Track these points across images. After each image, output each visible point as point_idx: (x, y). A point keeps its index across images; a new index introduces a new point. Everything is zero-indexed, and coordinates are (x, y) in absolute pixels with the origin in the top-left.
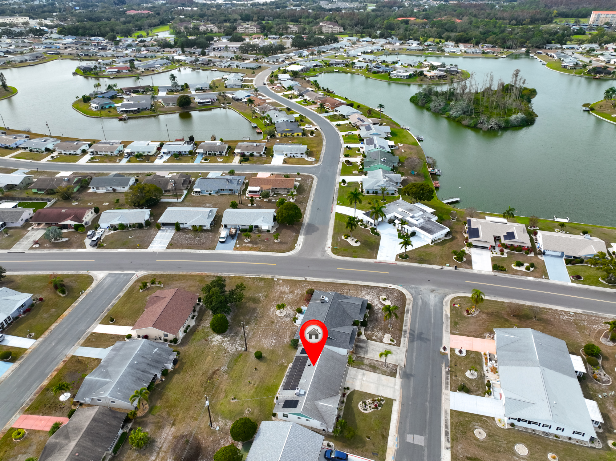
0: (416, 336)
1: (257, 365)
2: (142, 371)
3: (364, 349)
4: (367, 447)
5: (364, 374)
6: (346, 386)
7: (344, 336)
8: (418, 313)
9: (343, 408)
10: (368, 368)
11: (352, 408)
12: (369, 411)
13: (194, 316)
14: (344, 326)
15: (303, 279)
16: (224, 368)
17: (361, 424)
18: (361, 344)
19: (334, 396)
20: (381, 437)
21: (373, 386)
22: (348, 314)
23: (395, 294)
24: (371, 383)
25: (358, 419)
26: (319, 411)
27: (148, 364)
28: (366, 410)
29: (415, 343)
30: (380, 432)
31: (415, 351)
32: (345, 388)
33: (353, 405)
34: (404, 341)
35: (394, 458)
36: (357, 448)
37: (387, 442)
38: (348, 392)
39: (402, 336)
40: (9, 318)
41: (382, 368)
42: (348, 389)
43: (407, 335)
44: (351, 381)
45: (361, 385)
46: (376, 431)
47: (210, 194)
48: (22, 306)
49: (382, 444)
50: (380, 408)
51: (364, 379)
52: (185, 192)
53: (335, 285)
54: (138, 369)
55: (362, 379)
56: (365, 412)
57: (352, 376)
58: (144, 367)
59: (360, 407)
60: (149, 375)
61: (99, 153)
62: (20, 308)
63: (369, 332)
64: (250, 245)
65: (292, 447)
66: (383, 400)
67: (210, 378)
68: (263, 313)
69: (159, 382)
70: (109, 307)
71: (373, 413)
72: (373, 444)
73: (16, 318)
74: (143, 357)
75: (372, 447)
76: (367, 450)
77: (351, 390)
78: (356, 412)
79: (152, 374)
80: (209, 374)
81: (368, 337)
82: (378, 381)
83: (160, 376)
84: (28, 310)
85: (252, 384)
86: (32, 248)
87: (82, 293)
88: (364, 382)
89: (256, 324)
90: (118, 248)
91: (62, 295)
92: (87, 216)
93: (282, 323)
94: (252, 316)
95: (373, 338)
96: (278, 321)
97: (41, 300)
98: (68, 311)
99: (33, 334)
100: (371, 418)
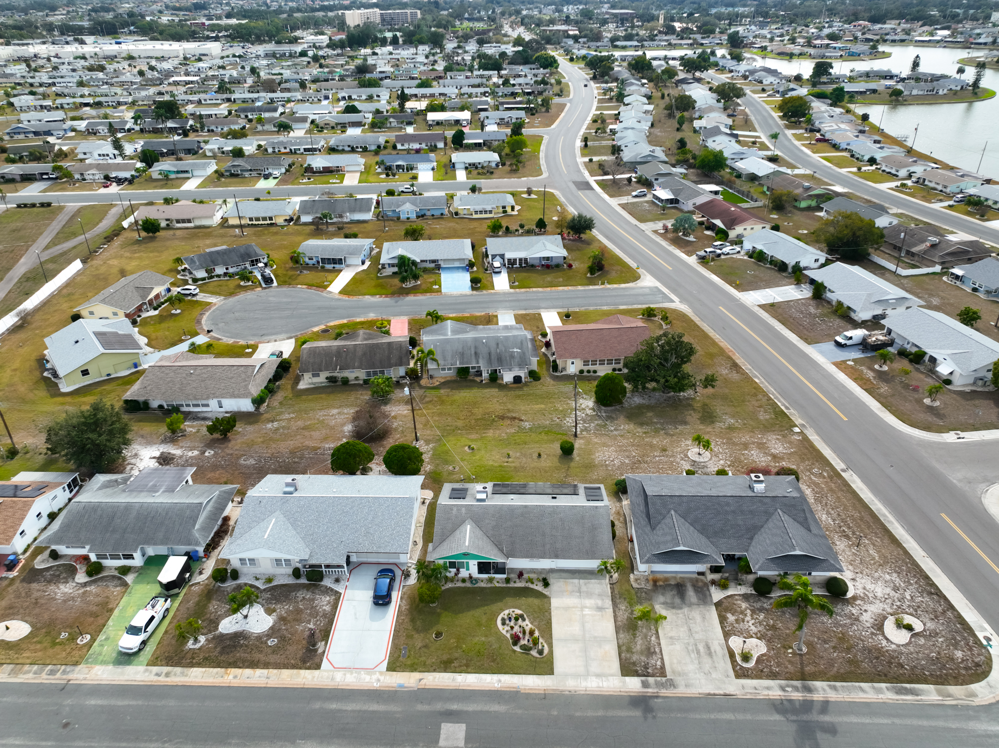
0: (805, 717)
1: (548, 455)
2: (476, 353)
3: (677, 600)
4: (416, 636)
5: (600, 609)
6: (551, 581)
7: (669, 537)
8: (925, 723)
9: (497, 585)
10: (624, 616)
11: (501, 600)
12: (504, 630)
13: (620, 370)
15: (839, 465)
16: (527, 425)
17: (466, 619)
18: (691, 593)
19: (501, 550)
20: (445, 657)
21: (576, 629)
22: (751, 538)
23: (959, 654)
25: (478, 613)
26: (453, 530)
27: (490, 354)
28: (504, 624)
29: (777, 717)
30: (456, 655)
31: (740, 717)
32: (544, 580)
33: (509, 600)
34: (768, 688)
35: (401, 686)
36: (413, 620)
37: (434, 671)
38: (539, 587)
39: (783, 682)
40: (526, 259)
41: (640, 642)
42: (546, 584)
43: (797, 696)
44: (570, 588)
45: (567, 608)
46: (456, 647)
47: (975, 290)
48: (548, 259)
49: (429, 662)
50: (517, 648)
51: (587, 611)
52: (938, 268)
53: (868, 518)
54: (476, 348)
56: (499, 622)
57: (584, 588)
58: (483, 351)
59: (506, 612)
60: (474, 360)
61: (926, 183)
62: (544, 258)
63: (744, 605)
64: (870, 375)
65: (371, 506)
66: (541, 652)
67: (502, 418)
68: (680, 434)
69: (478, 379)
70: (591, 308)
71: (500, 637)
72: (426, 646)
73: (533, 266)
74: (498, 344)
75: (419, 644)
76: (410, 637)
77: (545, 591)
78: (494, 607)
79: (478, 363)
80: (509, 415)
81: (726, 604)
82: (595, 637)
83: (485, 375)
84: (548, 267)
85: (506, 460)
86: (656, 232)
87: (603, 284)
88: (579, 613)
89: (645, 433)
90: (715, 274)
91: (589, 275)
92: (749, 228)
93: (672, 462)
94: (662, 424)
95: (729, 615)
96: (673, 456)
97: (570, 266)
98: (566, 288)
99: (517, 283)
100: (486, 636)
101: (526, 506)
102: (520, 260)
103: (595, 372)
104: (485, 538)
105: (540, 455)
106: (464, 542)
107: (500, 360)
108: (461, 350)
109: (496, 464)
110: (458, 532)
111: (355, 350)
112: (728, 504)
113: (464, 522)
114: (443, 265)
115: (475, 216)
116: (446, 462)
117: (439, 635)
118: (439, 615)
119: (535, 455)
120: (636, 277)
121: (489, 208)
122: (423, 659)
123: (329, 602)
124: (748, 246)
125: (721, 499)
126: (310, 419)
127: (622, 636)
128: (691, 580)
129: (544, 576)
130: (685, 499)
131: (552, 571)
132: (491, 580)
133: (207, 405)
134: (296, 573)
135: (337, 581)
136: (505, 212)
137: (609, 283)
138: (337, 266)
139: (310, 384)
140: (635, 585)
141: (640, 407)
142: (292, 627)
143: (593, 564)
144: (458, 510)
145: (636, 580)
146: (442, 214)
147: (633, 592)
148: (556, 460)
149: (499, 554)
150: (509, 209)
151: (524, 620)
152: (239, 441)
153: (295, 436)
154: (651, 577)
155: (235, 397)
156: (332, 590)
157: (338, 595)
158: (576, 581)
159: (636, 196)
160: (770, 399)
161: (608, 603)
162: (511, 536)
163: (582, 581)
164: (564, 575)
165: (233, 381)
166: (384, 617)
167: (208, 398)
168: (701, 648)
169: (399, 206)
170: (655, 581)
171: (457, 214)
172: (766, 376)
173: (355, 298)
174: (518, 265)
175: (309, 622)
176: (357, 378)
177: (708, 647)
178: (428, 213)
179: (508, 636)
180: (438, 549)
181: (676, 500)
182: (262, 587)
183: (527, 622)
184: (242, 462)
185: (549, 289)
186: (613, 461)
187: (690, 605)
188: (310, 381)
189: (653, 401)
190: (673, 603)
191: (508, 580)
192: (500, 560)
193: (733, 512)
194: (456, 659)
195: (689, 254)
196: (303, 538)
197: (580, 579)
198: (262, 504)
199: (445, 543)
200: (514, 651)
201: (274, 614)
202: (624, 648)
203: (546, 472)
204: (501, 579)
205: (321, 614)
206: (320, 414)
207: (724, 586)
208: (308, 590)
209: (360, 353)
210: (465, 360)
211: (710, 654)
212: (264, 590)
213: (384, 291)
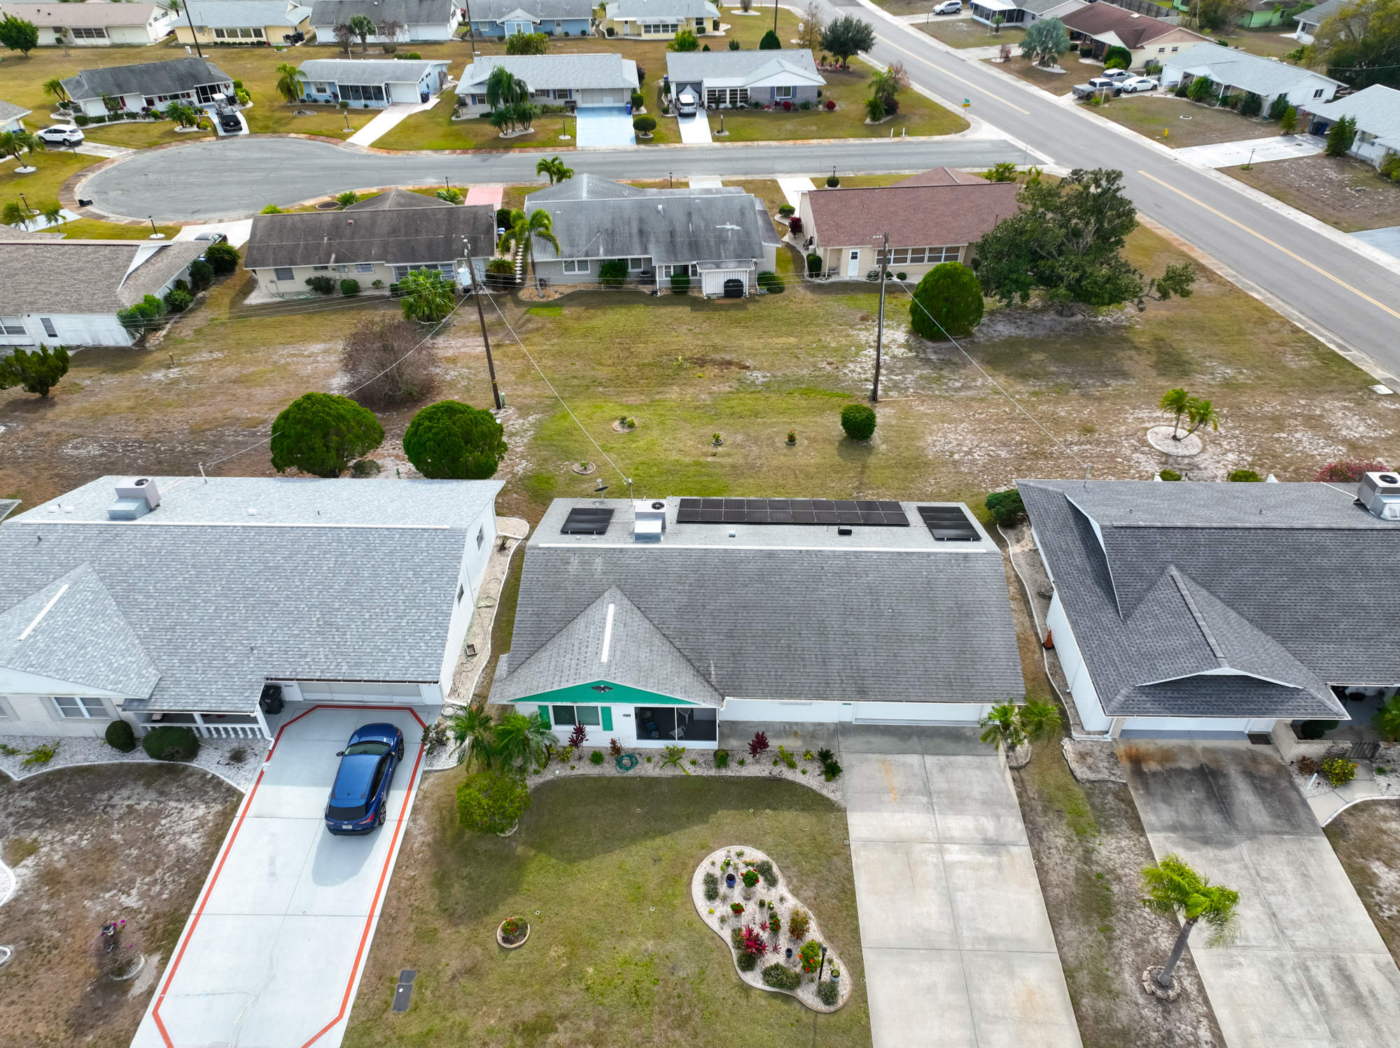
1: (813, 440)
2: (641, 232)
3: (1212, 819)
4: (446, 934)
5: (993, 845)
6: (844, 759)
7: (1179, 641)
9: (692, 771)
10: (1065, 868)
11: (702, 817)
12: (712, 914)
14: (1282, 640)
16: (758, 377)
17: (600, 879)
18: (1244, 795)
19: (704, 676)
20: (529, 1011)
21: (929, 912)
24: (951, 901)
26: (569, 618)
27: (672, 234)
28: (712, 895)
30: (564, 1002)
32: (825, 756)
33: (727, 818)
36: (441, 881)
38: (811, 778)
40: (744, 92)
41: (1128, 957)
42: (832, 770)
44: (898, 781)
45: (899, 845)
46: (566, 973)
48: (787, 90)
50: (754, 979)
51: (955, 854)
54: (641, 221)
55: (942, 842)
56: (698, 889)
57: (939, 783)
58: (658, 228)
59: (719, 856)
60: (637, 246)
65: (344, 554)
66: (828, 993)
67: (701, 362)
68: (1116, 397)
69: (646, 289)
70: (879, 173)
71: (702, 939)
72: (472, 971)
73: (757, 105)
74: (690, 215)
75: (452, 962)
76: (426, 936)
77: (829, 791)
78: (684, 839)
79: (645, 251)
80: (717, 357)
81: (1356, 830)
82: (991, 940)
83: (662, 279)
84: (787, 107)
85: (712, 450)
86: (987, 61)
87: (897, 134)
88: (933, 859)
89: (1035, 394)
90: (1116, 121)
91: (868, 121)
92: (1169, 47)
93: (1113, 457)
94: (1071, 376)
95: (1377, 867)
96: (1110, 443)
97: (831, 106)
98: (824, 142)
99: (727, 133)
100: (659, 936)
101: (771, 555)
102: (733, 92)
103: (902, 276)
104: (658, 641)
105: (792, 440)
106: (598, 653)
107: (695, 247)
108: (608, 225)
109: (687, 460)
110: (580, 623)
111: (373, 223)
112: (1322, 550)
113: (599, 595)
114: (580, 104)
115: (645, 36)
116: (567, 455)
117: (514, 932)
118: (520, 865)
119: (781, 440)
120: (962, 126)
121: (671, 20)
122: (460, 1015)
123: (202, 822)
124: (1172, 75)
125: (1301, 536)
126: (258, 362)
127: (1070, 934)
128: (1236, 755)
129: (822, 745)
130: (1202, 538)
131: (844, 729)
132: (673, 757)
133: (20, 331)
134: (120, 736)
135: (238, 757)
136: (702, 31)
137: (908, 133)
138: (373, 104)
139: (273, 295)
140: (1081, 772)
141: (1012, 342)
142: (71, 904)
143: (968, 713)
144: (583, 563)
145: (1082, 756)
146: (584, 33)
147: (1079, 792)
148: (832, 450)
149: (698, 685)
150: (708, 26)
151: (772, 882)
152: (76, 406)
153: (213, 395)
154: (1121, 749)
155: (81, 311)
156: (217, 783)
157: (232, 798)
158: (914, 759)
159: (942, 13)
160: (1298, 330)
161: (1014, 827)
162: (730, 635)
163: (930, 760)
164: (878, 741)
165: (81, 276)
166: (355, 872)
167: (17, 312)
168: (1322, 974)
169: (502, 15)
170: (1136, 761)
171: (611, 32)
172: (1272, 287)
173: (400, 154)
174: (728, 105)
175: (126, 891)
176: (377, 285)
177: (1345, 977)
178: (559, 31)
179: (726, 934)
180: (523, 672)
181: (1178, 538)
182: (17, 775)
183: (782, 889)
184: (68, 450)
185: (791, 143)
186: (969, 453)
187: (1254, 833)
188: (273, 288)
189: (1040, 332)
190: (1201, 828)
191: (721, 758)
192: (699, 700)
193: (1341, 570)
194: (564, 1017)
195: (1059, 92)
196: (143, 640)
197: (923, 753)
198: (44, 545)
199: (544, 655)
200: (746, 989)
201: (30, 861)
202: (1084, 977)
203: (809, 476)
204: (703, 753)
205: (169, 861)
206: (282, 354)
207: (1338, 777)
208: (148, 785)
209: (383, 227)
210: (618, 245)
211: (1358, 1001)
212: (22, 784)
213: (460, 144)
